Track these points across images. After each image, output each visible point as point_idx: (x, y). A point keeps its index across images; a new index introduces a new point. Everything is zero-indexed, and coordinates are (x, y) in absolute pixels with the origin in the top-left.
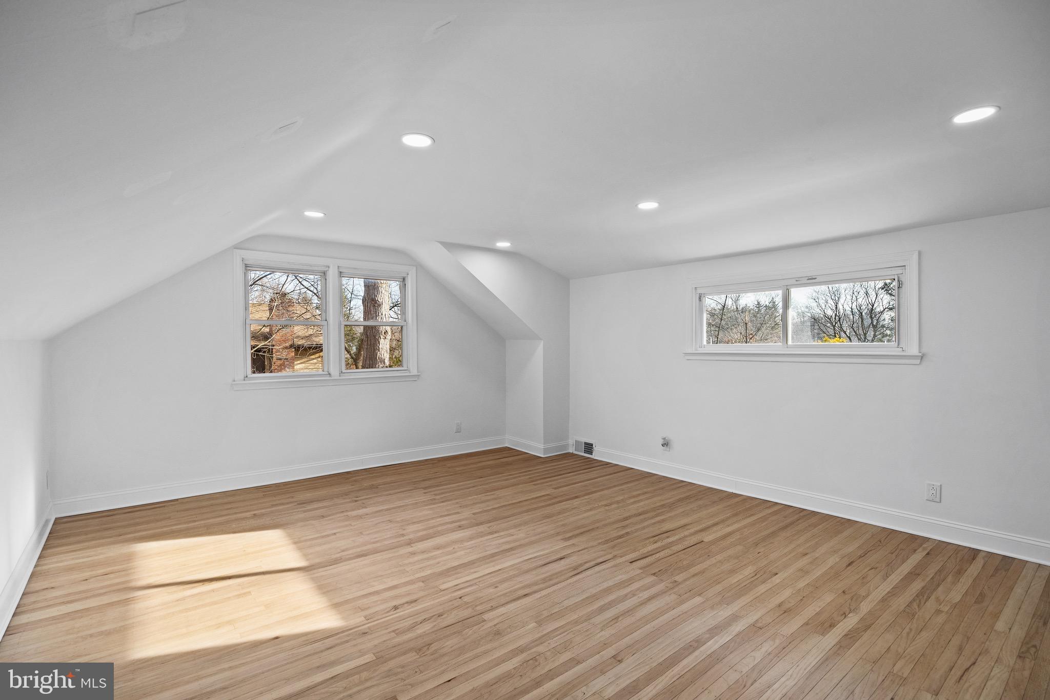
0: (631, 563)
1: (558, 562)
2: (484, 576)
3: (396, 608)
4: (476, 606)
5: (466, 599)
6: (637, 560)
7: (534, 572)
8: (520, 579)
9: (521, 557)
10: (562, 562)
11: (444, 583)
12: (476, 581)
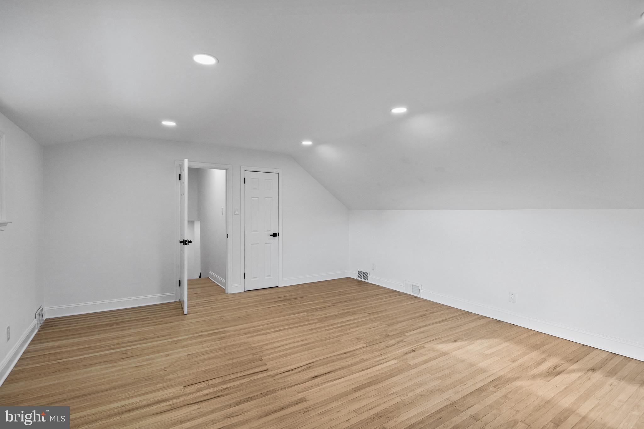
0: (268, 370)
1: (319, 374)
2: (372, 367)
3: (413, 351)
4: (371, 350)
5: (378, 353)
6: (259, 372)
7: (338, 367)
8: (348, 363)
9: (347, 380)
10: (316, 374)
11: (396, 363)
12: (376, 364)
